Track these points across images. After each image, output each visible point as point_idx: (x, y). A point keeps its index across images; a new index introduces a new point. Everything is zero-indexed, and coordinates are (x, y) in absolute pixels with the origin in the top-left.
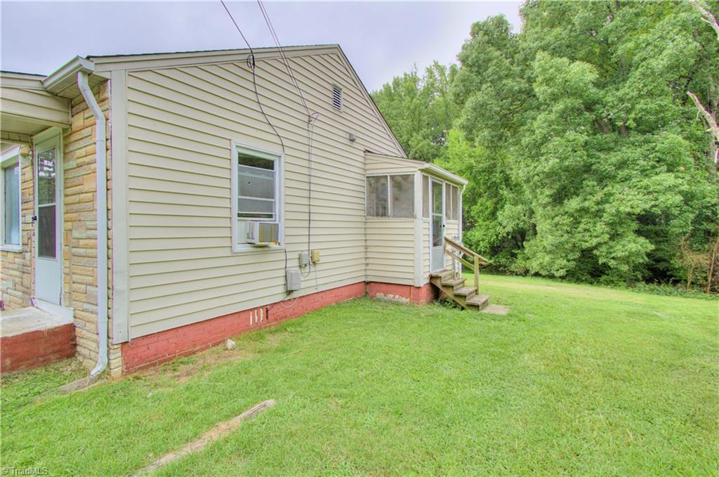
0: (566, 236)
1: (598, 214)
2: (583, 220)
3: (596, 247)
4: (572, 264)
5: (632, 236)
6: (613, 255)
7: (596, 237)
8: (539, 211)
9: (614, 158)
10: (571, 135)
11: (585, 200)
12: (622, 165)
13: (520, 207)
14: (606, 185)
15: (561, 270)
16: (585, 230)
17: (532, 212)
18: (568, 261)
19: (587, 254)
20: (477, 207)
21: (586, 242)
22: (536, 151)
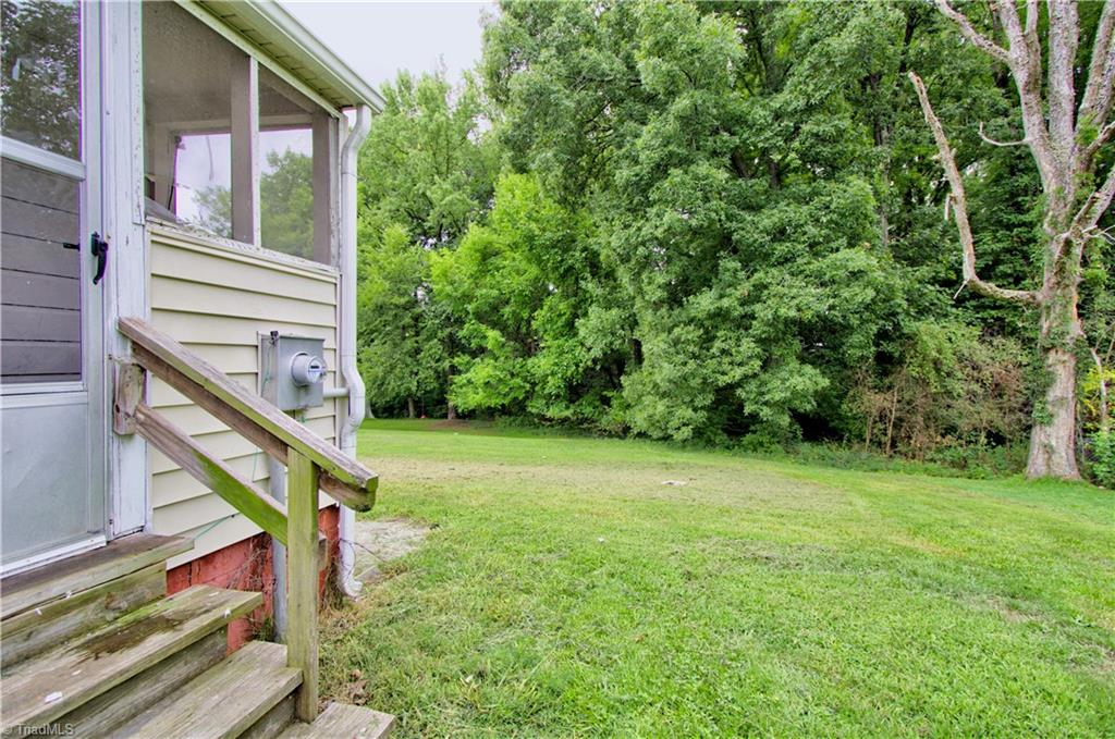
0: (692, 364)
1: (745, 321)
2: (719, 334)
3: (739, 384)
4: (702, 416)
5: (794, 364)
6: (767, 397)
7: (741, 364)
8: (647, 317)
9: (768, 219)
10: (703, 168)
11: (721, 297)
12: (780, 234)
13: (614, 311)
14: (756, 270)
15: (684, 429)
16: (724, 352)
17: (633, 323)
18: (695, 410)
19: (725, 397)
20: (543, 313)
21: (724, 373)
22: (640, 196)
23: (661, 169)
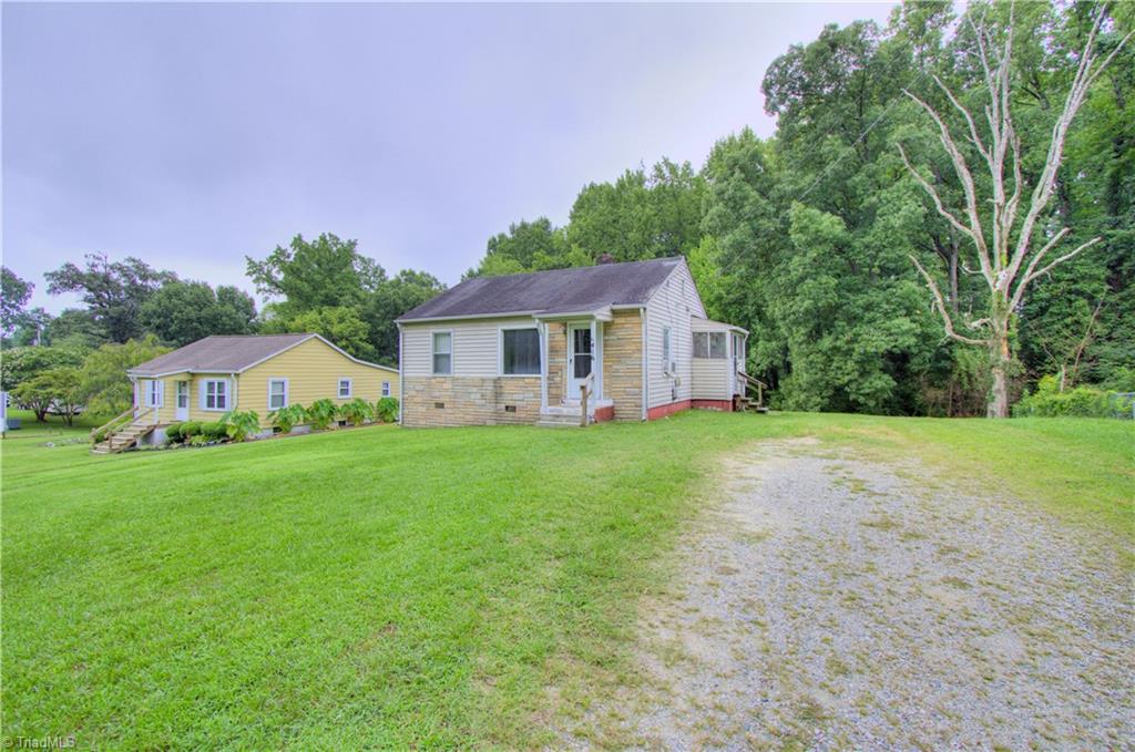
0: (820, 374)
1: (849, 353)
2: (836, 358)
3: (847, 384)
4: (826, 401)
5: (877, 373)
6: (862, 391)
7: (848, 374)
8: (795, 350)
9: (862, 300)
10: (824, 279)
11: (837, 338)
12: (868, 307)
13: (774, 343)
14: (856, 326)
16: (837, 368)
17: (786, 350)
18: (822, 398)
19: (839, 390)
21: (838, 379)
22: (791, 290)
23: (802, 279)
